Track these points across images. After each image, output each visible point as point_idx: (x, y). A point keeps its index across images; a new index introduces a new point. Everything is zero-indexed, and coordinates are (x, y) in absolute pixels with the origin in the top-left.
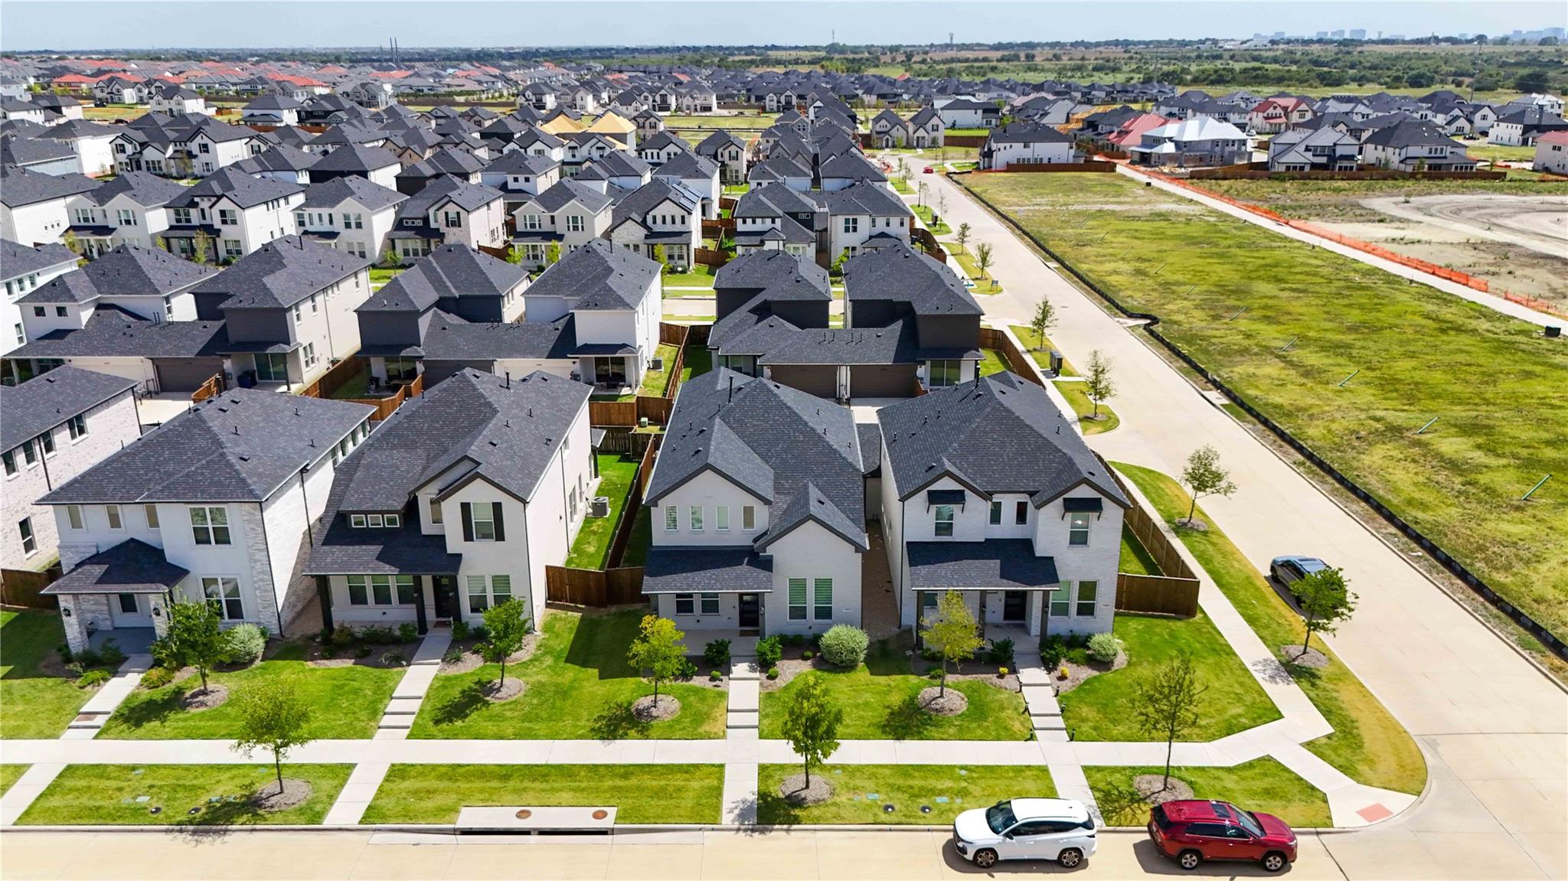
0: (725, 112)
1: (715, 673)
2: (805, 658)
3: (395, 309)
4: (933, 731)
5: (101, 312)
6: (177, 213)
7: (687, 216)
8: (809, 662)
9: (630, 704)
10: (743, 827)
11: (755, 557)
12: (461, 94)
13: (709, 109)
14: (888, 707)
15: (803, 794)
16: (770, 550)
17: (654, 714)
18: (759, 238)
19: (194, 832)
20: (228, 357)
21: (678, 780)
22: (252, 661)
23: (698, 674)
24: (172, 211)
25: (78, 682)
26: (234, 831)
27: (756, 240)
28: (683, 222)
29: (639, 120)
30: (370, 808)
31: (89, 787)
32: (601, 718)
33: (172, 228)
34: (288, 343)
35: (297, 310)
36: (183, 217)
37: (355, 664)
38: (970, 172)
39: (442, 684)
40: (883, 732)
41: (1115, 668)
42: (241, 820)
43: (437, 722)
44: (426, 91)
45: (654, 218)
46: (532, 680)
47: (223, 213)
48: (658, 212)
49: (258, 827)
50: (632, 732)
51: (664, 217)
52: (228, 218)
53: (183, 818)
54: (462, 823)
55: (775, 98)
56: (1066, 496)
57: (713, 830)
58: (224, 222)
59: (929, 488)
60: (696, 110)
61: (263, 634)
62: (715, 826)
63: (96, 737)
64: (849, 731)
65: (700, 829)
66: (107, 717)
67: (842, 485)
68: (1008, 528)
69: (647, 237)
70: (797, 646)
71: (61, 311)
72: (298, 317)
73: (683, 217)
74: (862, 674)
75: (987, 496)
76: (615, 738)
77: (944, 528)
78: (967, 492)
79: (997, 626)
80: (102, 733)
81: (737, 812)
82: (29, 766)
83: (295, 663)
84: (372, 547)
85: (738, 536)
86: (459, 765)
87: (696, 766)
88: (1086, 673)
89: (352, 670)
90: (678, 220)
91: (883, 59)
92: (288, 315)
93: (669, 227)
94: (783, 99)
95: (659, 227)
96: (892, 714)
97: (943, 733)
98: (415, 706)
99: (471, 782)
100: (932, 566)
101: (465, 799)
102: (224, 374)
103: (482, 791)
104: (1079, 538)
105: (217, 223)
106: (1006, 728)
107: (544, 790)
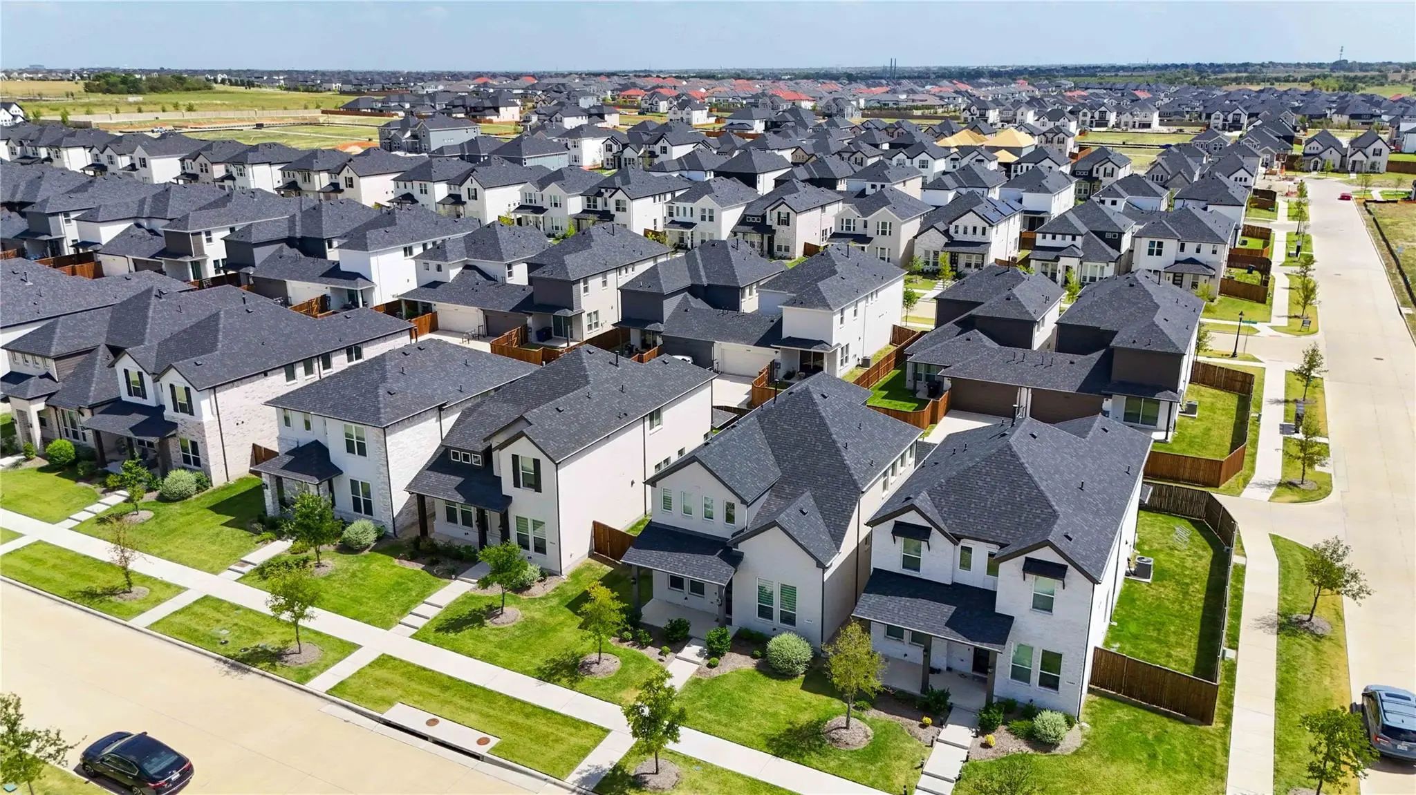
0: (1164, 129)
1: (666, 648)
2: (754, 657)
3: (646, 290)
4: (814, 758)
5: (465, 271)
6: (589, 200)
7: (988, 228)
8: (755, 661)
9: (582, 656)
10: (578, 789)
11: (728, 552)
12: (917, 108)
13: (1149, 126)
14: (791, 723)
15: (648, 778)
16: (742, 547)
17: (592, 670)
18: (1056, 254)
19: (233, 666)
20: (531, 314)
21: (564, 732)
22: (362, 549)
23: (652, 644)
24: (585, 198)
25: (256, 538)
26: (254, 672)
27: (1053, 255)
28: (984, 233)
29: (1048, 135)
30: (342, 683)
31: (203, 614)
32: (554, 660)
33: (584, 211)
34: (572, 309)
35: (585, 283)
36: (592, 203)
37: (423, 569)
38: (1395, 202)
39: (468, 598)
40: (768, 745)
41: (1057, 751)
42: (261, 665)
43: (438, 630)
44: (891, 105)
45: (957, 227)
46: (528, 614)
47: (618, 202)
48: (961, 222)
49: (267, 674)
50: (564, 680)
51: (966, 228)
52: (621, 207)
53: (231, 653)
54: (387, 716)
55: (1222, 117)
56: (1030, 555)
57: (555, 784)
58: (618, 209)
59: (898, 519)
60: (1134, 127)
61: (378, 531)
62: (558, 781)
63: (237, 581)
64: (739, 734)
65: (546, 780)
66: (252, 567)
67: (837, 500)
68: (976, 576)
69: (946, 245)
70: (751, 642)
71: (439, 268)
72: (586, 290)
73: (984, 229)
74: (793, 687)
75: (955, 539)
76: (548, 681)
77: (911, 562)
78: (934, 530)
79: (963, 675)
80: (244, 579)
81: (584, 775)
82: (186, 589)
83: (387, 558)
84: (457, 478)
85: (718, 528)
86: (424, 669)
87: (587, 724)
88: (1016, 746)
89: (417, 573)
90: (979, 231)
91: (1392, 76)
92: (574, 287)
93: (970, 237)
94: (1230, 117)
95: (960, 237)
96: (789, 730)
97: (823, 763)
98: (437, 611)
99: (421, 684)
100: (885, 598)
101: (405, 697)
102: (526, 329)
103: (420, 694)
104: (1044, 604)
105: (613, 211)
106: (887, 778)
107: (462, 707)
